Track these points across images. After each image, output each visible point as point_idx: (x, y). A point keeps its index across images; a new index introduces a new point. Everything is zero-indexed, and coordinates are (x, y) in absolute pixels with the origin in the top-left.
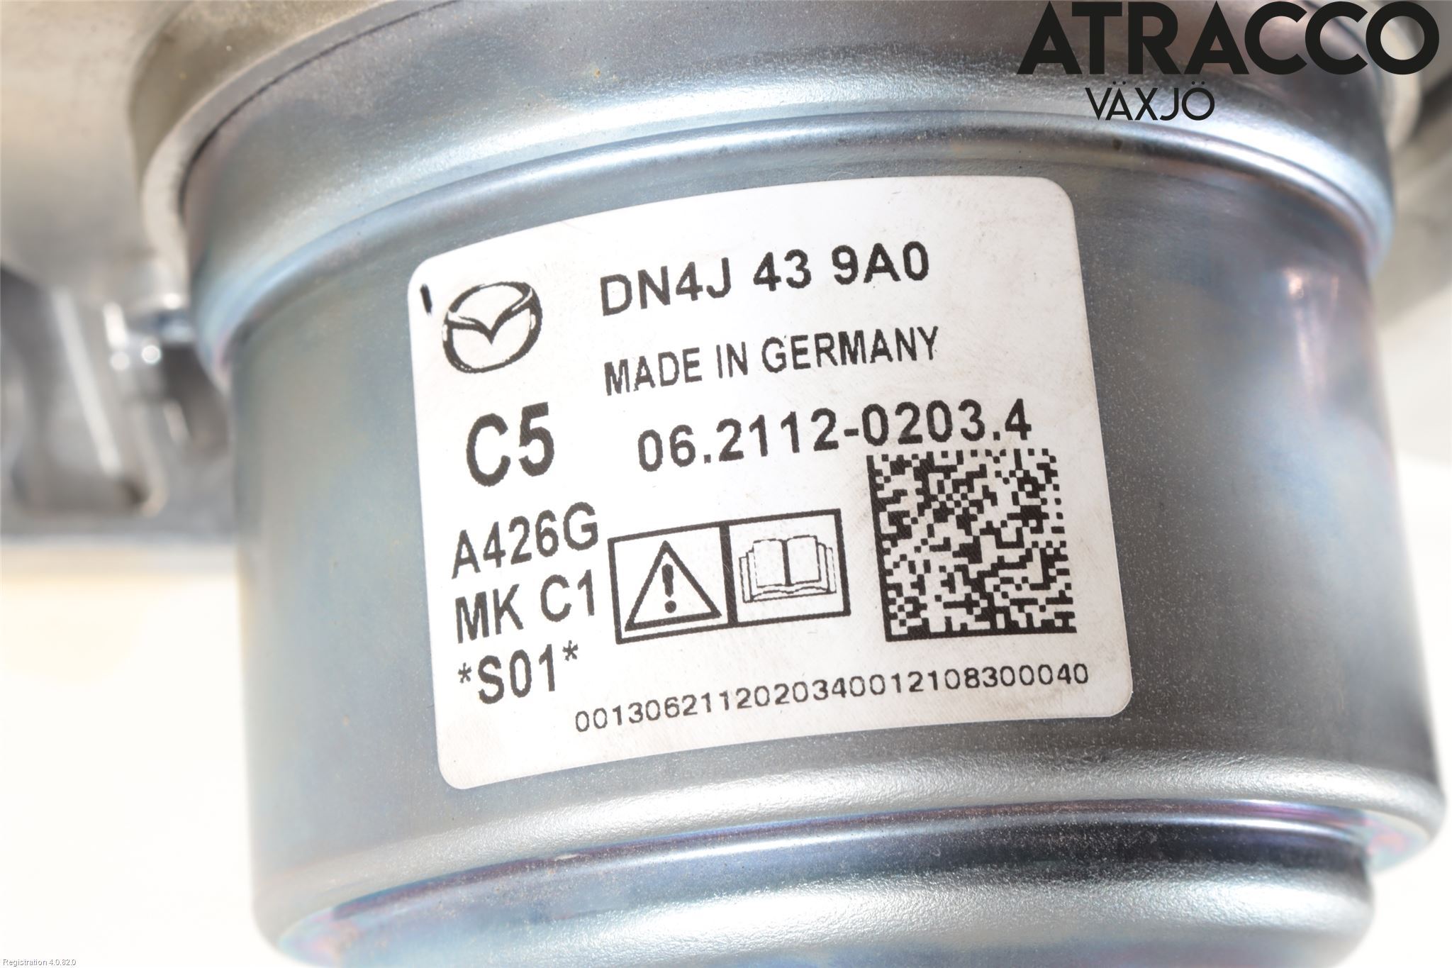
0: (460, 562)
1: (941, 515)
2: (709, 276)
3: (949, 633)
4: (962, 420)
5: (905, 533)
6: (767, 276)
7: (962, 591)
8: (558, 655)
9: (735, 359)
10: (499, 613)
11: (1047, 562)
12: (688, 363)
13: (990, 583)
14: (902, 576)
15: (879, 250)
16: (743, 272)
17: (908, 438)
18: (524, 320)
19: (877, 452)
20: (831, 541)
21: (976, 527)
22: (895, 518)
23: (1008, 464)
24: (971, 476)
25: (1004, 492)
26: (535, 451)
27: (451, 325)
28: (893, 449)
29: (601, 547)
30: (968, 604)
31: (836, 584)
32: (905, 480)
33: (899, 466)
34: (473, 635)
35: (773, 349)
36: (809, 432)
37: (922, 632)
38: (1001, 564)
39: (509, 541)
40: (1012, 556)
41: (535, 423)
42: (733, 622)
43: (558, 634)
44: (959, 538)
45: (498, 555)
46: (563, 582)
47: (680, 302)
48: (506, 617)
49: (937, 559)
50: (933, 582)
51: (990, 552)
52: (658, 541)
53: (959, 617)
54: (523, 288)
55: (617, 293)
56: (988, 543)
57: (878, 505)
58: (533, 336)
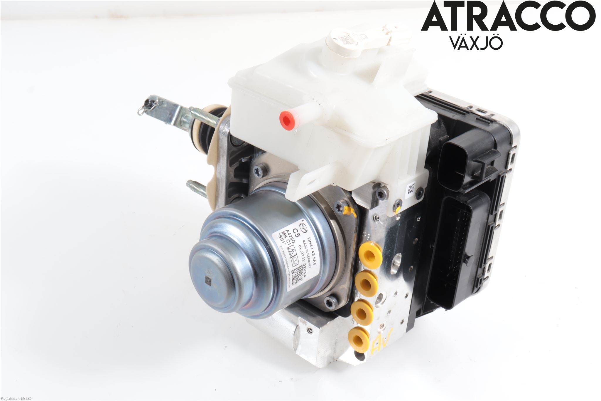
0: (287, 231)
1: (299, 272)
2: (312, 247)
3: (292, 276)
4: (305, 272)
5: (298, 270)
6: (313, 252)
7: (295, 276)
8: (284, 243)
9: (307, 251)
10: (285, 236)
11: (296, 282)
12: (306, 247)
13: (295, 278)
14: (296, 270)
15: (315, 261)
16: (313, 250)
17: (304, 268)
18: (305, 231)
19: (303, 266)
20: (297, 264)
21: (299, 276)
22: (299, 269)
23: (302, 276)
24: (302, 274)
25: (301, 277)
26: (297, 236)
27: (302, 224)
28: (303, 267)
29: (293, 244)
30: (294, 277)
31: (295, 265)
32: (301, 269)
33: (302, 268)
34: (283, 234)
35: (308, 254)
36: (304, 260)
37: (292, 274)
38: (296, 278)
39: (290, 235)
40: (297, 279)
41: (299, 235)
42: (291, 258)
43: (286, 242)
44: (298, 274)
45: (289, 234)
46: (289, 241)
47: (310, 245)
48: (285, 237)
49: (297, 273)
50: (295, 273)
51: (297, 277)
52: (294, 249)
53: (293, 276)
54: (307, 230)
55: (309, 239)
56: (298, 277)
57: (300, 267)
58: (304, 232)
